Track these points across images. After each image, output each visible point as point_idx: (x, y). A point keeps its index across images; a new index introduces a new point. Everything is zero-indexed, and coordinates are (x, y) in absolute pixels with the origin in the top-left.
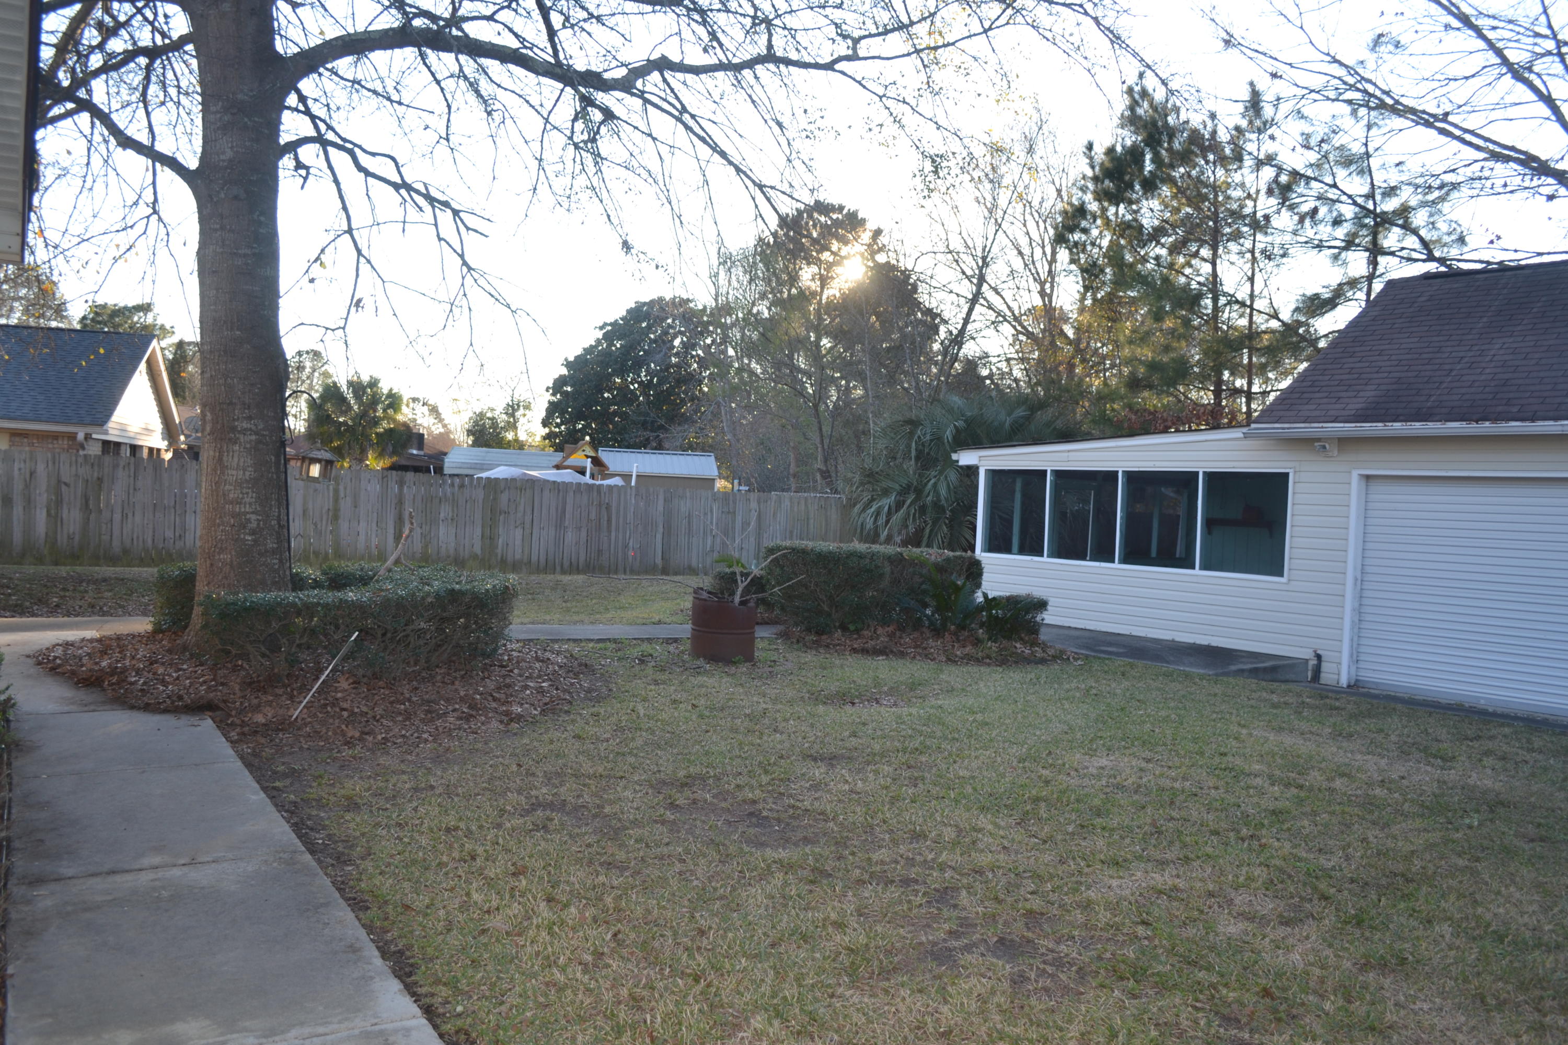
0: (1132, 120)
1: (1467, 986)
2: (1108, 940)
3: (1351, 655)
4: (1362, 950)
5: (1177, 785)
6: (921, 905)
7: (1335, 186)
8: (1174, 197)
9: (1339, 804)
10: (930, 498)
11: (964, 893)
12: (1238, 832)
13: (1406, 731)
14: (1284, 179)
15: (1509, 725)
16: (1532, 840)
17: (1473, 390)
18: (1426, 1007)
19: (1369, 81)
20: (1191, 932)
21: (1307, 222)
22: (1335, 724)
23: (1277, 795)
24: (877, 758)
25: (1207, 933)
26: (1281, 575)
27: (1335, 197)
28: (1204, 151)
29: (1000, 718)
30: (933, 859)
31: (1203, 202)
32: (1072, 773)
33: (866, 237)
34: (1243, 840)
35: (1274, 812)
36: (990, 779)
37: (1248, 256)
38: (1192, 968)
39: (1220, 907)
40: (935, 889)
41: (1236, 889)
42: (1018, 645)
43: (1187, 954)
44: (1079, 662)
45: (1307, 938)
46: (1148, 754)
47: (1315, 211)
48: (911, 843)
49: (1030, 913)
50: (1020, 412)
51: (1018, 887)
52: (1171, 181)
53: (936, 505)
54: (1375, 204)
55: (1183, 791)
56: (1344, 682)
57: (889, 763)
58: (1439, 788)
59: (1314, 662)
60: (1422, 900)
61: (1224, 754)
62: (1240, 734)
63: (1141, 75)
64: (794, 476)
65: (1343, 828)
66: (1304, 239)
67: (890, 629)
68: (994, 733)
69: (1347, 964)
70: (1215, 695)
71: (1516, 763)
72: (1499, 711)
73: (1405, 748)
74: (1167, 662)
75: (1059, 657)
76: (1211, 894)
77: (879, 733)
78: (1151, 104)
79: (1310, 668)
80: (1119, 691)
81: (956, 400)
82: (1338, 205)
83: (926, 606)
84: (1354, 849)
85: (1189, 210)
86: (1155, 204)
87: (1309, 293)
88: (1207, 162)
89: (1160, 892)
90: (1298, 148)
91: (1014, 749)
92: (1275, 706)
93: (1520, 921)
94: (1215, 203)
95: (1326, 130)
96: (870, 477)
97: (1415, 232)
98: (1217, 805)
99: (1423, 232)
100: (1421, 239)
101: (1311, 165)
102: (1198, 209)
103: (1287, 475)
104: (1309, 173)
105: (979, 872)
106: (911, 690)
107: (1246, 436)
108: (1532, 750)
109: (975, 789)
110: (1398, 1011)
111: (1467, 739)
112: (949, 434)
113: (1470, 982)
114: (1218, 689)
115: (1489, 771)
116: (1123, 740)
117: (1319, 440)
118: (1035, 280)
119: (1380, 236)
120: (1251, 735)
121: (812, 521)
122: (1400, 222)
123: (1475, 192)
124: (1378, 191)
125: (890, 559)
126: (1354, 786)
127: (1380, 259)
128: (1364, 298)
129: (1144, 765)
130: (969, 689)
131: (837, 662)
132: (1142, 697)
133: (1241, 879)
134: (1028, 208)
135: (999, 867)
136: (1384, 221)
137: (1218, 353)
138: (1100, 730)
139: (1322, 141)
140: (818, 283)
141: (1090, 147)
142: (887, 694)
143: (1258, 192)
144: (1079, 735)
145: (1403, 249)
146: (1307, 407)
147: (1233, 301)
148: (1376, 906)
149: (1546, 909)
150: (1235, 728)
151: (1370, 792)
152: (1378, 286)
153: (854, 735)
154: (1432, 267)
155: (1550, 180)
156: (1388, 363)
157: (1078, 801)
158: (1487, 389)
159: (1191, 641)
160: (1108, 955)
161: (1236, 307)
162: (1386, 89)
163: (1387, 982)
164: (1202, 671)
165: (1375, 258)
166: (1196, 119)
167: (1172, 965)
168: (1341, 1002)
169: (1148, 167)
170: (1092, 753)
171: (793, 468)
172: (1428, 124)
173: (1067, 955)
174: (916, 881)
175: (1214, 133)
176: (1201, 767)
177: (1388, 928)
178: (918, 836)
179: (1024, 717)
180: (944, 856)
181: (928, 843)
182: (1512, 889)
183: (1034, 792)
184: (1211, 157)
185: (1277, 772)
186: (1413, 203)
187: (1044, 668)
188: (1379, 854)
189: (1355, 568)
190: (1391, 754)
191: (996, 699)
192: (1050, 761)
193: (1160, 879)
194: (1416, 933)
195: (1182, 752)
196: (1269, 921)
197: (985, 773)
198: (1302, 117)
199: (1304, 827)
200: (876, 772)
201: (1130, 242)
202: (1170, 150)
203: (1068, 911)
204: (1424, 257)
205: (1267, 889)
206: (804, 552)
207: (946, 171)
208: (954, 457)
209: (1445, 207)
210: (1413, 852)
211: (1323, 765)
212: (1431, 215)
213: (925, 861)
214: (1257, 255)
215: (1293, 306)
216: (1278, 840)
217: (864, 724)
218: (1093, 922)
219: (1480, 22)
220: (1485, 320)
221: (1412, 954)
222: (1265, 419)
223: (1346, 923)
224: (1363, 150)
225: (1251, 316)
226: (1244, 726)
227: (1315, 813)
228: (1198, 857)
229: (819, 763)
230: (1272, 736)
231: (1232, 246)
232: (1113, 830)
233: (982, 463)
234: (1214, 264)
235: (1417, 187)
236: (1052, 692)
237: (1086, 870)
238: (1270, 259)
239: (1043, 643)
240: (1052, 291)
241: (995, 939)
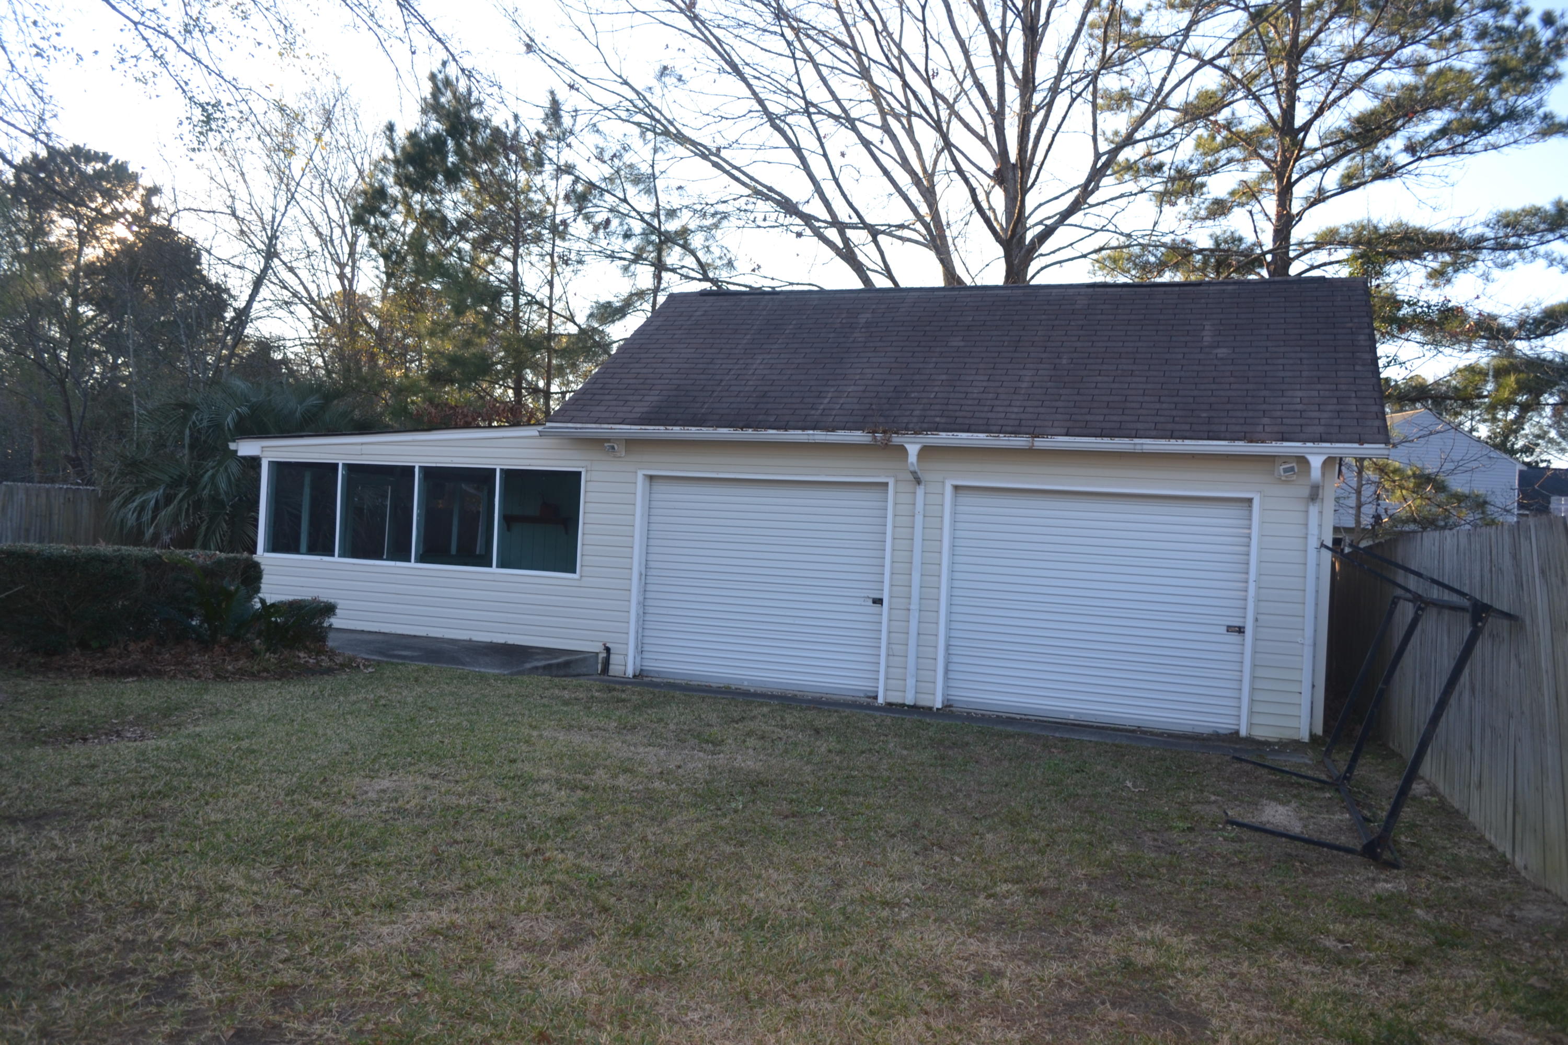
0: (433, 107)
1: (734, 984)
2: (372, 1005)
3: (637, 647)
4: (639, 963)
5: (463, 802)
6: (136, 1004)
7: (625, 200)
8: (478, 192)
9: (622, 802)
10: (206, 492)
11: (196, 977)
12: (523, 848)
13: (682, 718)
14: (580, 188)
15: (767, 705)
16: (786, 817)
17: (739, 399)
18: (696, 1016)
19: (656, 109)
20: (466, 977)
21: (601, 231)
22: (620, 717)
23: (563, 800)
24: (104, 810)
25: (484, 975)
26: (574, 572)
27: (626, 212)
28: (507, 149)
29: (271, 742)
30: (161, 938)
31: (505, 201)
32: (349, 801)
33: (138, 194)
34: (527, 856)
35: (560, 820)
36: (248, 821)
37: (548, 259)
38: (465, 1021)
39: (499, 939)
40: (159, 978)
41: (517, 915)
42: (302, 655)
43: (461, 1005)
44: (370, 670)
45: (586, 960)
46: (435, 769)
47: (608, 222)
48: (134, 919)
49: (280, 989)
50: (313, 400)
51: (268, 955)
52: (475, 176)
53: (215, 500)
54: (660, 222)
55: (469, 808)
56: (630, 673)
57: (119, 815)
58: (711, 774)
59: (603, 655)
60: (694, 896)
61: (513, 761)
62: (530, 736)
63: (444, 64)
64: (38, 463)
65: (624, 828)
66: (597, 249)
67: (145, 644)
68: (261, 762)
69: (624, 984)
70: (509, 696)
71: (773, 741)
72: (759, 690)
73: (682, 735)
74: (463, 664)
75: (349, 665)
76: (491, 927)
77: (111, 776)
78: (454, 94)
79: (600, 661)
80: (410, 699)
81: (239, 384)
82: (628, 220)
83: (192, 616)
84: (635, 850)
85: (492, 207)
86: (458, 196)
87: (602, 300)
88: (509, 161)
89: (437, 933)
90: (593, 159)
91: (282, 781)
92: (566, 703)
93: (778, 903)
94: (517, 204)
95: (619, 148)
96: (133, 466)
97: (693, 253)
98: (503, 819)
99: (700, 254)
100: (698, 260)
101: (605, 179)
102: (501, 206)
103: (579, 473)
104: (603, 185)
105: (220, 945)
106: (165, 716)
107: (541, 435)
108: (784, 727)
109: (228, 836)
110: (671, 1028)
111: (733, 721)
112: (229, 420)
113: (736, 980)
114: (512, 689)
115: (751, 752)
116: (409, 755)
117: (608, 440)
118: (333, 259)
119: (664, 254)
120: (541, 736)
121: (55, 517)
122: (681, 242)
123: (741, 223)
124: (662, 212)
125: (145, 562)
126: (635, 781)
127: (664, 274)
128: (650, 309)
129: (429, 782)
130: (237, 710)
131: (70, 689)
132: (434, 704)
133: (523, 903)
134: (327, 186)
135: (247, 934)
136: (667, 239)
137: (519, 352)
138: (385, 746)
139: (614, 155)
140: (77, 240)
141: (391, 128)
142: (132, 724)
143: (557, 197)
144: (360, 755)
145: (683, 267)
146: (598, 408)
147: (532, 301)
148: (652, 910)
149: (798, 886)
150: (526, 731)
151: (650, 786)
152: (661, 299)
153: (77, 782)
154: (707, 285)
155: (798, 221)
156: (669, 371)
157: (352, 834)
158: (750, 400)
159: (489, 640)
160: (370, 1026)
161: (535, 307)
162: (669, 117)
163: (661, 995)
164: (497, 671)
165: (660, 273)
166: (500, 119)
167: (443, 1024)
168: (617, 1031)
169: (452, 159)
170: (372, 775)
171: (36, 454)
172: (704, 157)
173: (320, 1036)
174: (133, 972)
175: (517, 133)
176: (490, 777)
177: (663, 932)
178: (143, 908)
179: (299, 739)
180: (176, 931)
181: (157, 916)
182: (771, 871)
183: (300, 831)
184: (513, 157)
185: (564, 775)
186: (692, 226)
187: (330, 679)
188: (656, 853)
189: (640, 564)
190: (669, 744)
191: (269, 720)
192: (324, 790)
193: (438, 917)
194: (689, 934)
195: (471, 763)
196: (550, 947)
197: (243, 814)
198: (598, 131)
199: (588, 833)
200: (98, 829)
201: (432, 232)
202: (473, 144)
203: (328, 977)
204: (700, 277)
205: (549, 910)
206: (27, 557)
207: (220, 123)
208: (232, 446)
209: (718, 233)
210: (687, 845)
211: (608, 762)
212: (707, 240)
213: (150, 941)
214: (556, 260)
215: (588, 312)
216: (562, 851)
217: (93, 767)
218: (356, 987)
219: (747, 71)
220: (748, 337)
221: (685, 959)
222: (559, 418)
223: (625, 934)
224: (650, 171)
225: (550, 317)
226: (535, 728)
227: (599, 816)
228: (480, 884)
229: (20, 826)
230: (561, 736)
231: (534, 249)
232: (390, 864)
233: (265, 454)
234: (515, 264)
235: (695, 211)
236: (335, 706)
237: (354, 919)
238: (567, 264)
239: (332, 651)
240: (353, 275)
241: (231, 1033)
